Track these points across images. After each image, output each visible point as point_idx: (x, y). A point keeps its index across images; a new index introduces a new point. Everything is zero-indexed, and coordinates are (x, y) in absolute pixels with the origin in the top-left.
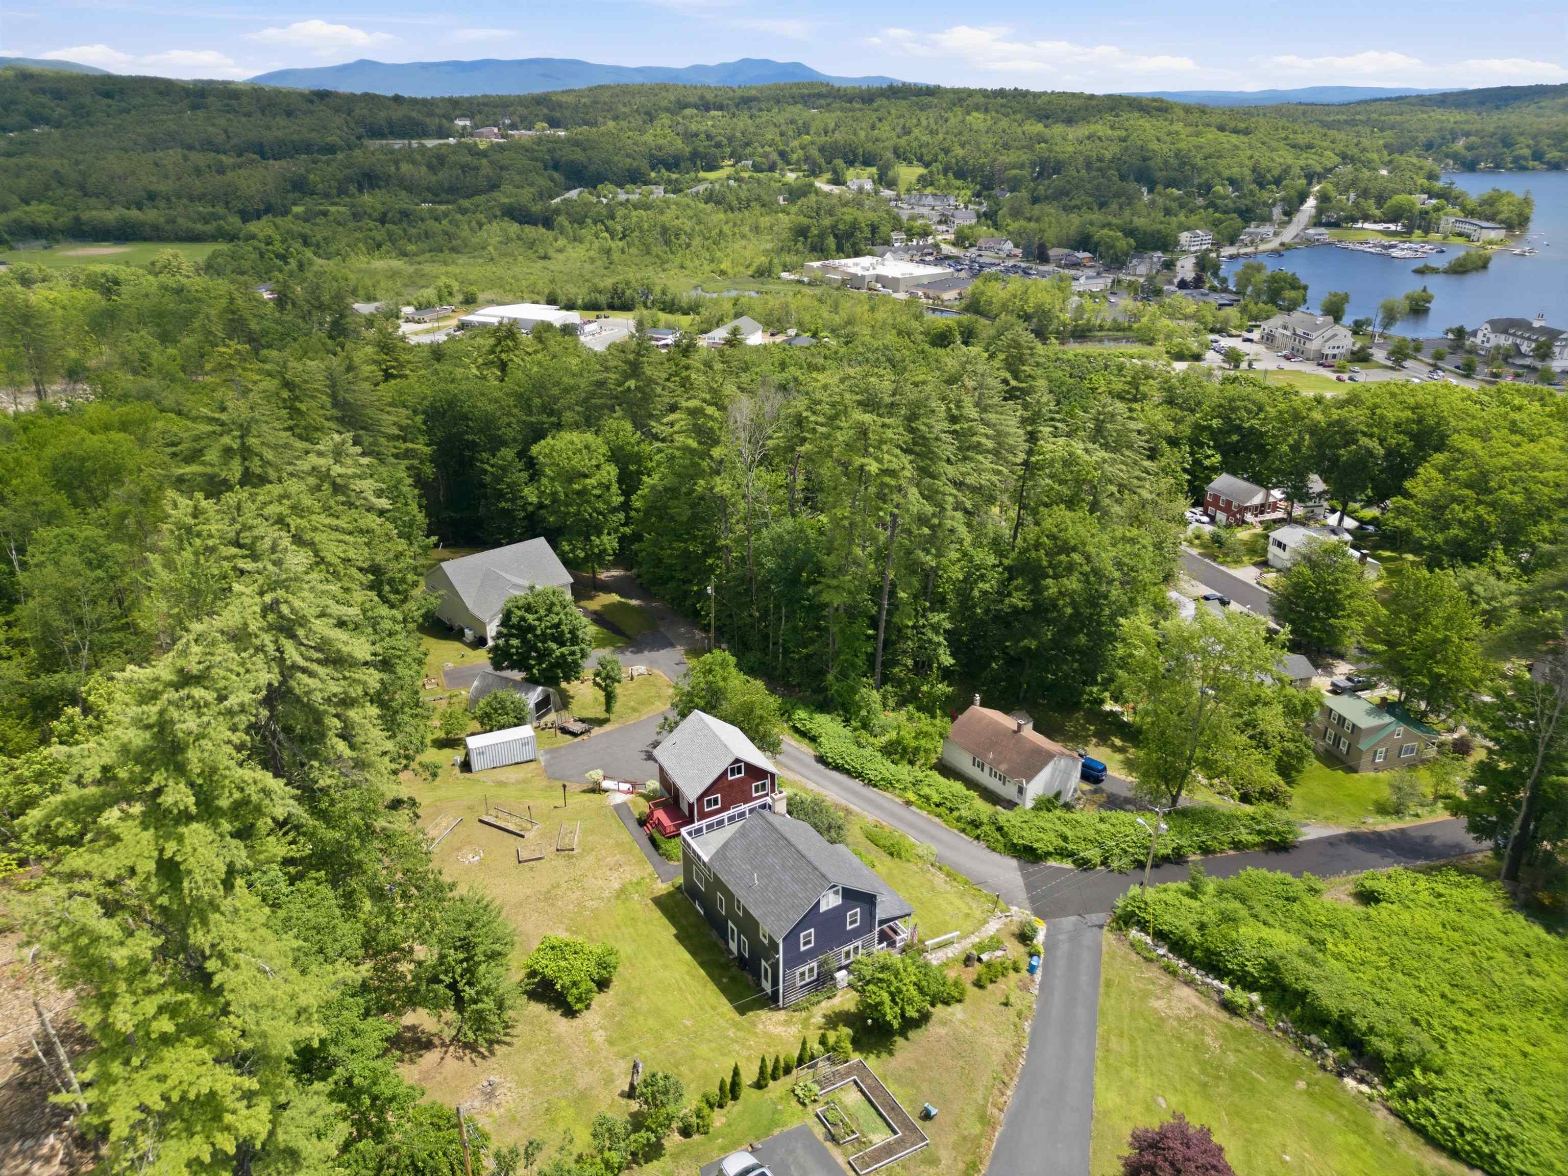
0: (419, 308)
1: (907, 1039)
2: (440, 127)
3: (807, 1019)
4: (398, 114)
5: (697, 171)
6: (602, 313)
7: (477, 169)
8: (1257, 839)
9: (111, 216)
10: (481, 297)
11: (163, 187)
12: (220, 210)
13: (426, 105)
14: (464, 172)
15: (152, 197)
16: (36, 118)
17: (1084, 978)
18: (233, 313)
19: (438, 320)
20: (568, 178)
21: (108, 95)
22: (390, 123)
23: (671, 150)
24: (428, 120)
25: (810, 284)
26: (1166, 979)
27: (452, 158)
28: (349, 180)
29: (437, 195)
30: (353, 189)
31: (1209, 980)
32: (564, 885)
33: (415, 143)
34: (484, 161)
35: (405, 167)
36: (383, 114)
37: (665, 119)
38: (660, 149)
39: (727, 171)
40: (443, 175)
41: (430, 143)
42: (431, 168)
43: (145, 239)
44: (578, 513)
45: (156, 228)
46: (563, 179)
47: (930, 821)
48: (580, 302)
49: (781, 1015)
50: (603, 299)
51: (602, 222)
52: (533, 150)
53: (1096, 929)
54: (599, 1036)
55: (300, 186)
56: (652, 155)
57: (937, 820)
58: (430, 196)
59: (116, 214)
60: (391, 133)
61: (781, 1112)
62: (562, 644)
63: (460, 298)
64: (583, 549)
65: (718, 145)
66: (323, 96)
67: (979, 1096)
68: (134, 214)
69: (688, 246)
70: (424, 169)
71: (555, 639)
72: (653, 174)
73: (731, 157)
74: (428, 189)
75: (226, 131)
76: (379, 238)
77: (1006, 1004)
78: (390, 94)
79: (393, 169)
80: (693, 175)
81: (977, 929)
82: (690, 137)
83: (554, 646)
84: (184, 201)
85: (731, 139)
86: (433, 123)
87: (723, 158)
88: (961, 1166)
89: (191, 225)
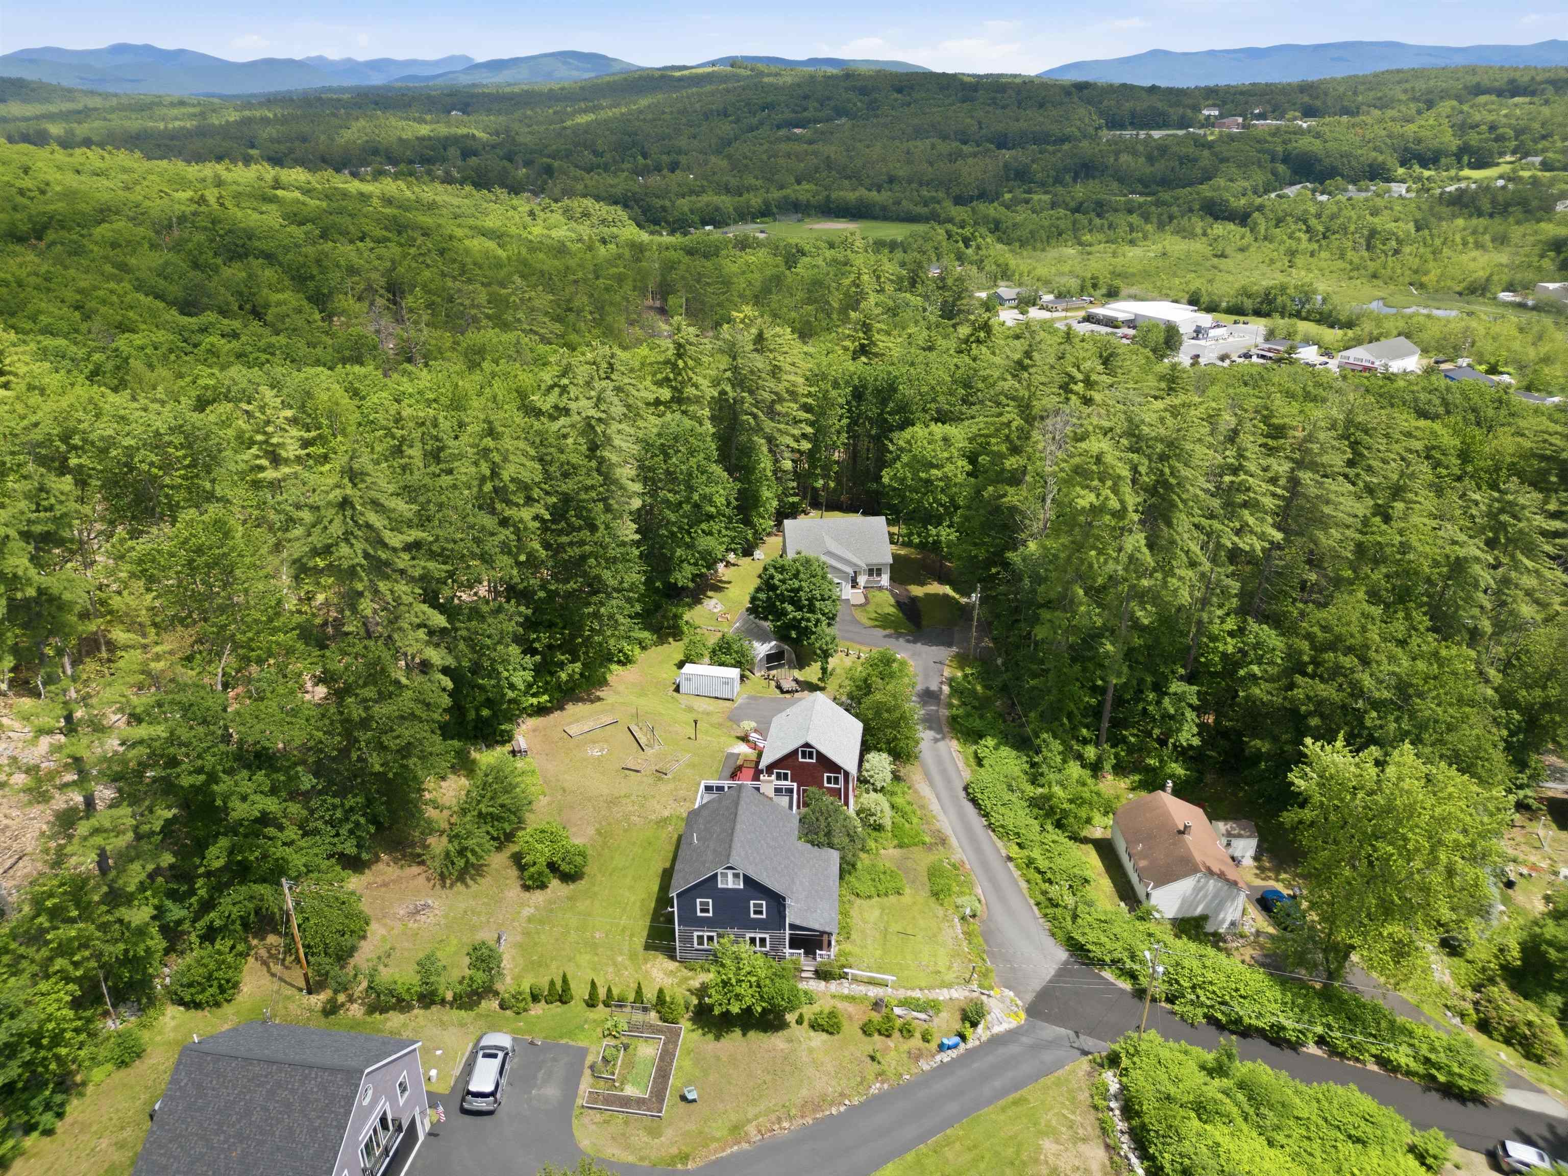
0: (1060, 296)
1: (744, 1035)
2: (1183, 117)
3: (688, 979)
4: (1141, 106)
5: (1461, 168)
6: (1242, 319)
7: (1196, 160)
8: (1421, 1069)
9: (851, 196)
10: (1124, 291)
11: (902, 172)
12: (941, 195)
13: (1176, 95)
14: (1181, 163)
15: (891, 180)
16: (840, 112)
17: (997, 1084)
18: (858, 286)
19: (1066, 310)
20: (1295, 172)
21: (899, 90)
22: (1133, 114)
23: (1435, 144)
24: (1171, 110)
25: (1534, 308)
26: (1092, 1130)
27: (1175, 149)
28: (1066, 170)
29: (1146, 187)
30: (1068, 178)
31: (1131, 1156)
32: (633, 798)
33: (1142, 134)
34: (1206, 153)
35: (1124, 158)
36: (1128, 105)
37: (1446, 106)
38: (1419, 141)
39: (1505, 169)
40: (1160, 166)
41: (1157, 134)
42: (1151, 159)
43: (874, 218)
44: (920, 501)
45: (884, 208)
46: (1288, 173)
47: (1016, 883)
48: (1224, 305)
49: (672, 965)
50: (1248, 304)
51: (1305, 222)
52: (1267, 142)
53: (1078, 1053)
54: (527, 912)
55: (1021, 176)
56: (1406, 149)
57: (1024, 885)
58: (1140, 187)
59: (857, 194)
60: (1132, 124)
61: (583, 1030)
62: (799, 608)
63: (1104, 291)
64: (919, 536)
65: (1500, 139)
66: (1081, 87)
67: (751, 1112)
68: (874, 196)
69: (1396, 252)
70: (1142, 160)
71: (792, 602)
72: (1401, 171)
73: (1514, 153)
74: (1140, 181)
75: (980, 123)
76: (1063, 226)
77: (873, 1058)
78: (1147, 83)
79: (1112, 160)
80: (1453, 172)
81: (931, 988)
82: (1462, 128)
83: (790, 608)
84: (914, 186)
85: (1519, 132)
86: (1175, 113)
87: (1502, 154)
88: (674, 1150)
89: (911, 207)
